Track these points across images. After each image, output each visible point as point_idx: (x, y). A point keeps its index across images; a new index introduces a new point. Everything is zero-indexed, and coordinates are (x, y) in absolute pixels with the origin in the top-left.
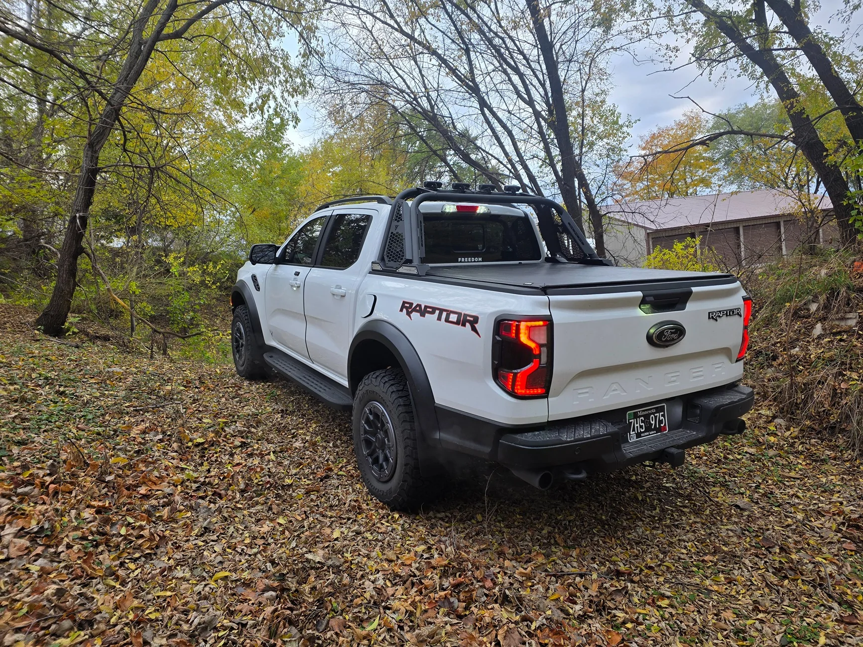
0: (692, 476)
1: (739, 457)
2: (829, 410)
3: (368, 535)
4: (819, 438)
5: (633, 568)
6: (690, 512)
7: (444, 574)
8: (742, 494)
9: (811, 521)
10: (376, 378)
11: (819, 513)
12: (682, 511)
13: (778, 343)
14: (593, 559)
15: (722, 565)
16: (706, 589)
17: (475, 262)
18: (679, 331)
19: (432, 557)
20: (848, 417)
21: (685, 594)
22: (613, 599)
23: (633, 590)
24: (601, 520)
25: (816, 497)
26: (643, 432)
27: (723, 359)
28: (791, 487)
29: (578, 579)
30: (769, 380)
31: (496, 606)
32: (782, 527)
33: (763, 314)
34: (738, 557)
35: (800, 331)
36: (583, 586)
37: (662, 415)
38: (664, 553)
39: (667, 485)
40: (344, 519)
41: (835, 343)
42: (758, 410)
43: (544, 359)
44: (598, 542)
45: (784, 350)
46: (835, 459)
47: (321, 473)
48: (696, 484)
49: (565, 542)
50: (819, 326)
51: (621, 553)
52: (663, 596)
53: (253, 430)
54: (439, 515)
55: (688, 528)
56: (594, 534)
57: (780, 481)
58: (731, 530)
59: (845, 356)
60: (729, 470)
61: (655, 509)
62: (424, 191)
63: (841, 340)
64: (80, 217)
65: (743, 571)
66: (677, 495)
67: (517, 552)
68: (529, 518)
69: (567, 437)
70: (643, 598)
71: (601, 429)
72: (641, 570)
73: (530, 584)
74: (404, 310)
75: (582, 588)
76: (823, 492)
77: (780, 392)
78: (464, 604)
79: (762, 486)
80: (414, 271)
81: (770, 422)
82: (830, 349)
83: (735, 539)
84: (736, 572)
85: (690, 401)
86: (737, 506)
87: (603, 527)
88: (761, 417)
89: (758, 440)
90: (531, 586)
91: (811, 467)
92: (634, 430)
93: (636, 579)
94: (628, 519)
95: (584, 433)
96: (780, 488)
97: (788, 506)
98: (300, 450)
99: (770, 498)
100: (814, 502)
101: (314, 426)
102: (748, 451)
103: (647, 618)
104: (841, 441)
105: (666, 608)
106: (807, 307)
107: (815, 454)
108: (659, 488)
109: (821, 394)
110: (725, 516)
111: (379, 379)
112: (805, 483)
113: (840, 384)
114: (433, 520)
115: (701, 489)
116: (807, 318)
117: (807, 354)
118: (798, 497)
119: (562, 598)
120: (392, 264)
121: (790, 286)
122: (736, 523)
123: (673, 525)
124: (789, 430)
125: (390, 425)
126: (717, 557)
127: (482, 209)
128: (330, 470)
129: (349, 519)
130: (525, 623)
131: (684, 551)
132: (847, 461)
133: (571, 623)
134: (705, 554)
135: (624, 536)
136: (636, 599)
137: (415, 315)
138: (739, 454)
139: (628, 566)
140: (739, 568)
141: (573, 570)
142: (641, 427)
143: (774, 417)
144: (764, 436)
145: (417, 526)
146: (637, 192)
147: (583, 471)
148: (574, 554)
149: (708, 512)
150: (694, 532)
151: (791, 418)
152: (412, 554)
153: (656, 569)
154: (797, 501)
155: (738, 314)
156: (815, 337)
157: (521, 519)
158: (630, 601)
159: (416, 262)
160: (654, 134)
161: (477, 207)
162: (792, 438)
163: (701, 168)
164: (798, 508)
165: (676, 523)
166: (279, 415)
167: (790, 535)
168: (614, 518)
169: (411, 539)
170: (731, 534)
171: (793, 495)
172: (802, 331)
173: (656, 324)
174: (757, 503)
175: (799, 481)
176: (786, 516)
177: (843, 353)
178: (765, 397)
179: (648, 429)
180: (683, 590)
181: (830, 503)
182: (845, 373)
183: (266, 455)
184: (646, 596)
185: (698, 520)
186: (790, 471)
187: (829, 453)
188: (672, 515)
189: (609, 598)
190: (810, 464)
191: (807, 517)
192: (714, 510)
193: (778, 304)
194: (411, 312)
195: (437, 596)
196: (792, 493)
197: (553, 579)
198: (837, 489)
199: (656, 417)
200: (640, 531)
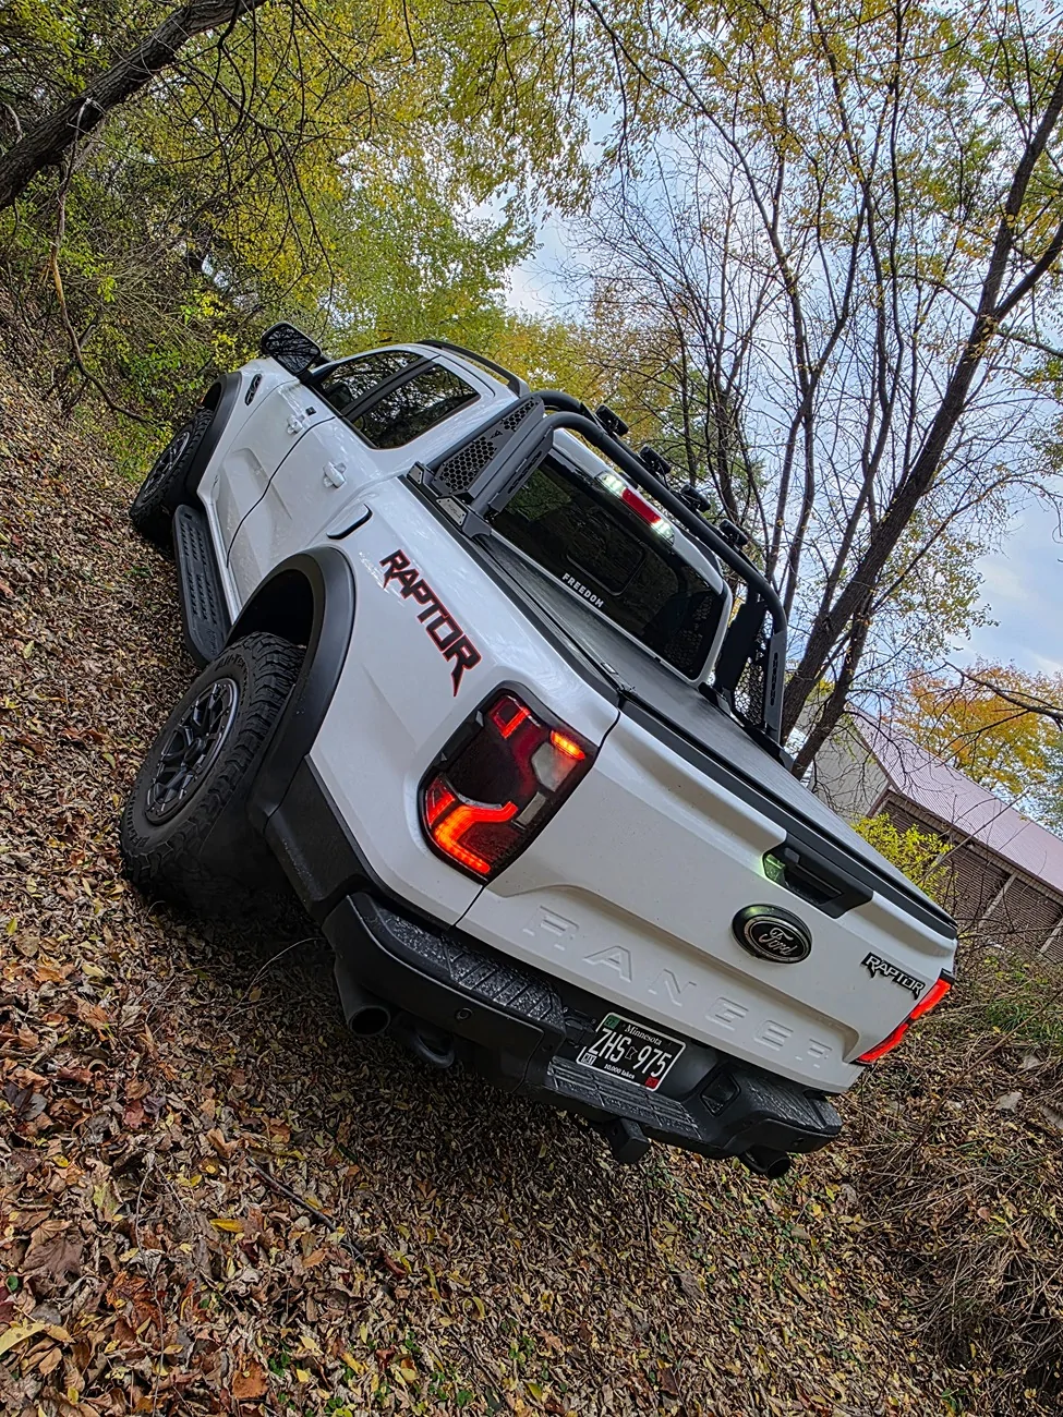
0: (652, 1178)
1: (747, 1201)
2: (932, 1232)
3: (32, 882)
4: (884, 1262)
5: (416, 1269)
6: (597, 1236)
7: (76, 1045)
8: (703, 1265)
9: (768, 1391)
10: (265, 645)
11: (792, 1387)
12: (587, 1224)
13: (939, 1074)
14: (366, 1203)
15: (564, 1371)
16: (500, 1395)
17: (588, 599)
18: (798, 947)
19: (95, 999)
20: (952, 1263)
21: (459, 1380)
22: (324, 1303)
23: (377, 1310)
24: (447, 1147)
25: (809, 1354)
26: (613, 1064)
27: (835, 1043)
28: (784, 1309)
29: (303, 1221)
30: (883, 1119)
31: (102, 1169)
32: (717, 1369)
33: (951, 1016)
34: (604, 1376)
35: (984, 1081)
36: (298, 1242)
37: (666, 1059)
38: (494, 1278)
39: (603, 1164)
40: (25, 827)
41: (1019, 1140)
42: (833, 1152)
43: (527, 816)
44: (406, 1179)
45: (940, 1092)
46: (885, 1311)
47: (76, 733)
48: (647, 1196)
49: (352, 1139)
50: (1016, 1095)
51: (426, 1225)
52: (416, 1359)
53: (46, 590)
54: (193, 941)
55: (570, 1261)
56: (413, 1160)
57: (775, 1287)
58: (633, 1317)
59: (1020, 1171)
60: (715, 1210)
61: (548, 1190)
62: (588, 415)
63: (1031, 1142)
64: (90, 107)
65: (588, 1407)
66: (603, 1190)
67: (255, 1097)
68: (336, 1056)
69: (465, 977)
70: (381, 1337)
71: (536, 1008)
72: (427, 1282)
73: (211, 1169)
74: (389, 565)
75: (292, 1244)
76: (824, 1353)
77: (884, 1152)
78: (49, 1123)
79: (743, 1275)
80: (458, 516)
81: (836, 1182)
82: (1005, 1143)
83: (625, 1337)
84: (575, 1401)
85: (729, 1070)
86: (678, 1280)
87: (439, 1159)
88: (827, 1164)
89: (795, 1197)
90: (210, 1176)
91: (840, 1298)
92: (598, 1049)
93: (401, 1293)
94: (489, 1175)
95: (501, 994)
96: (765, 1297)
97: (754, 1337)
98: (87, 675)
99: (738, 1303)
100: (800, 1362)
101: (155, 662)
102: (767, 1202)
103: (350, 1383)
104: (914, 1292)
105: (401, 1387)
106: (1021, 1055)
107: (861, 1281)
108: (585, 1160)
109: (941, 1200)
110: (646, 1284)
111: (267, 650)
112: (810, 1318)
113: (978, 1206)
114: (175, 943)
115: (648, 1209)
116: (1007, 1070)
117: (966, 1123)
118: (781, 1334)
119: (240, 1236)
120: (441, 485)
121: (1021, 1006)
122: (652, 1309)
123: (553, 1239)
124: (853, 1216)
125: (222, 737)
126: (569, 1349)
127: (663, 526)
128: (98, 740)
129: (32, 833)
130: (120, 1238)
131: (527, 1298)
132: (899, 1329)
133: (204, 1297)
134: (555, 1330)
135: (457, 1199)
136: (364, 1332)
137: (396, 585)
138: (750, 1197)
139: (411, 1258)
140: (586, 1398)
141: (312, 1197)
142: (616, 1052)
143: (846, 1180)
144: (809, 1195)
145: (137, 930)
146: (917, 727)
147: (451, 1054)
148: (342, 1172)
149: (624, 1256)
150: (573, 1274)
151: (868, 1199)
152: (69, 968)
153: (454, 1296)
154: (774, 1338)
155: (914, 991)
156: (998, 1107)
157: (322, 1048)
158: (350, 1328)
159: (476, 507)
160: (1000, 669)
161: (658, 518)
162: (847, 1231)
163: (1024, 760)
164: (766, 1352)
165: (560, 1239)
166: (116, 606)
167: (719, 1392)
168: (469, 1158)
169: (100, 944)
170: (628, 1324)
171: (776, 1325)
172: (986, 1085)
173: (770, 907)
174: (712, 1297)
175: (804, 1307)
176: (738, 1355)
177: (1018, 1164)
178: (858, 1140)
179: (625, 1064)
180: (463, 1369)
181: (820, 1382)
182: (999, 1195)
183: (21, 639)
184: (388, 1338)
185: (598, 1259)
186: (803, 1282)
187: (882, 1296)
188: (565, 1221)
189: (320, 1296)
190: (841, 1292)
191: (767, 1381)
192: (637, 1260)
193: (985, 1018)
194: (394, 576)
195: (19, 1072)
196: (778, 1319)
197: (261, 1191)
198: (850, 1365)
199: (653, 1054)
200: (491, 1209)
